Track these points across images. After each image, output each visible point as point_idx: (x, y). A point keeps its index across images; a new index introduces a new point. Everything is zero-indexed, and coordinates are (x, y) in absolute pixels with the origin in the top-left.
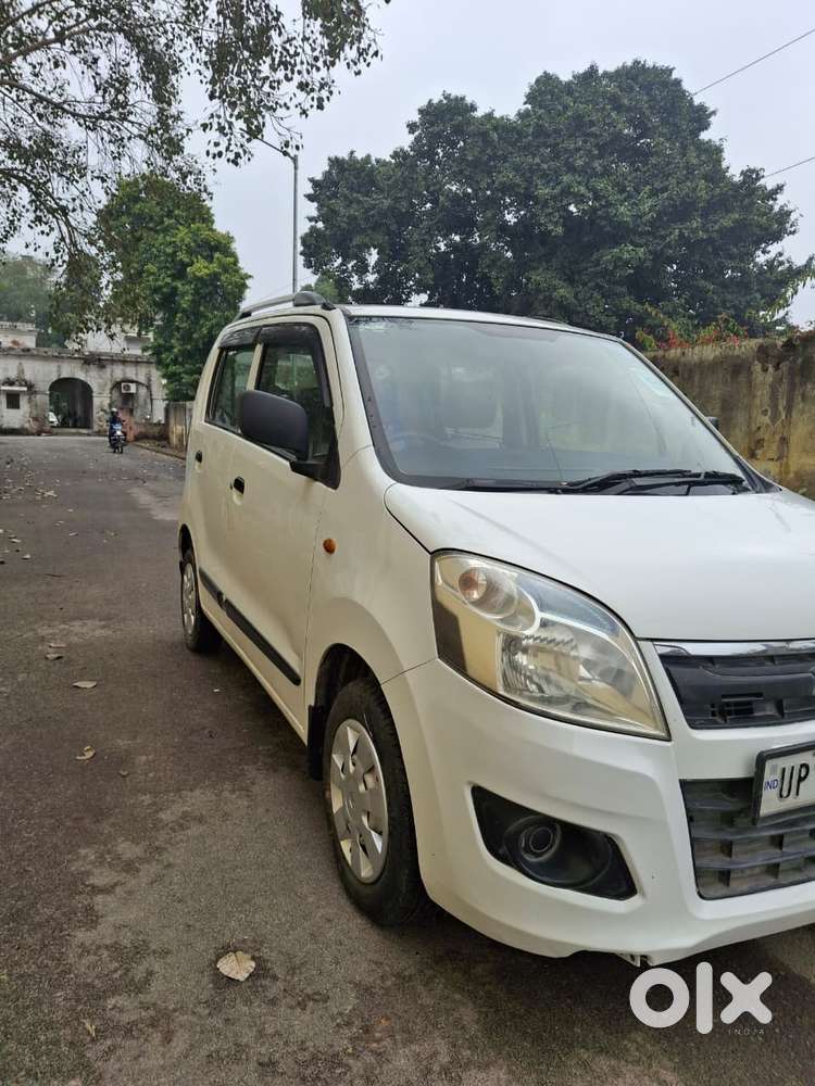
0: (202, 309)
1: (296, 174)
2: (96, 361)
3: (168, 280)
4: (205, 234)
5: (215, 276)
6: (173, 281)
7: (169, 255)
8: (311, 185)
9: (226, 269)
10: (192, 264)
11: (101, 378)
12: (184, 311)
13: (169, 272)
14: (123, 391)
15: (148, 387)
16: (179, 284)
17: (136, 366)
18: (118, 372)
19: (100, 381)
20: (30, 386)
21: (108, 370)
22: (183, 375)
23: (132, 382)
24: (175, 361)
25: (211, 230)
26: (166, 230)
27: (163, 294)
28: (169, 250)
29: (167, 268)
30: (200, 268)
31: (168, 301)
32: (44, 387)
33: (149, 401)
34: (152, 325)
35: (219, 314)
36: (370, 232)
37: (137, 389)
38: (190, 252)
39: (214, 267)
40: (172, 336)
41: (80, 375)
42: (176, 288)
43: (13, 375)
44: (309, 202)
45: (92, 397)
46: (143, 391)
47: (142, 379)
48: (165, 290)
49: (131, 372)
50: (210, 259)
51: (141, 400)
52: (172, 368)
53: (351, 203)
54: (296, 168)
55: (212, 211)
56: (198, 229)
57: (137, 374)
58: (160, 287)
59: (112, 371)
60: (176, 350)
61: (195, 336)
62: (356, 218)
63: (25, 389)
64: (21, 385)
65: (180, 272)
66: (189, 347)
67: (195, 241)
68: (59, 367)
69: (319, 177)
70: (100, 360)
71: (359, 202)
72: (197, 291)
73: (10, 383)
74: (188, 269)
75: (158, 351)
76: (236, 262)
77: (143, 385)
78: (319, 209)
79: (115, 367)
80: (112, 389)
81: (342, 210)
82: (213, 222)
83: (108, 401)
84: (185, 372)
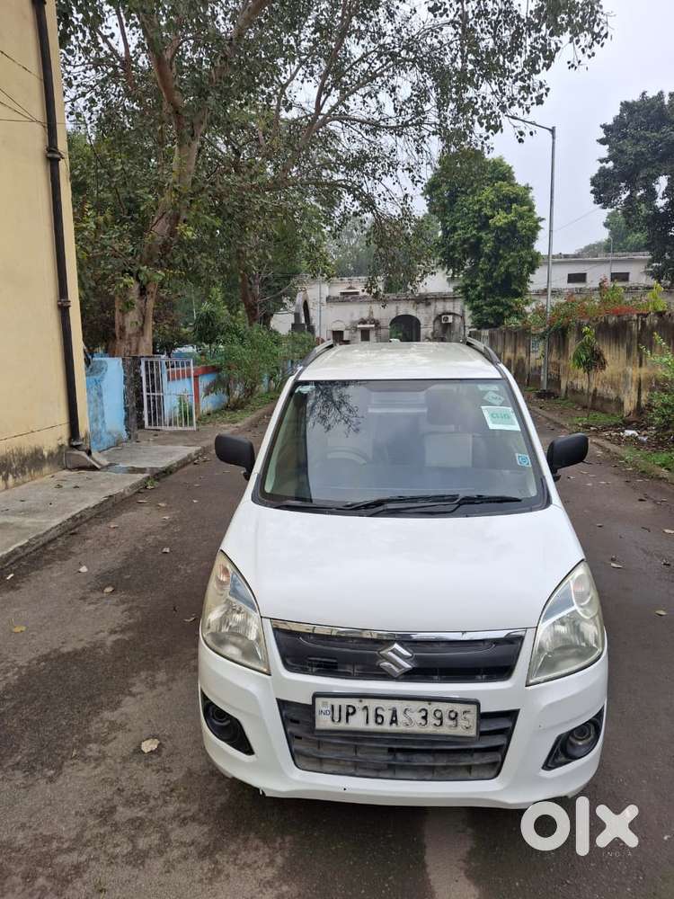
0: (501, 252)
1: (553, 143)
2: (425, 300)
3: (474, 232)
4: (506, 189)
5: (513, 223)
6: (478, 232)
7: (475, 212)
8: (602, 130)
9: (521, 217)
10: (492, 217)
11: (427, 313)
12: (487, 255)
13: (476, 226)
14: (443, 322)
15: (462, 317)
16: (483, 234)
17: (454, 301)
18: (440, 307)
19: (426, 315)
20: (377, 323)
21: (432, 307)
22: (484, 307)
23: (450, 314)
24: (479, 297)
25: (513, 185)
26: (473, 192)
27: (471, 244)
28: (476, 208)
29: (475, 222)
30: (501, 219)
31: (474, 249)
32: (386, 323)
33: (462, 328)
34: (463, 269)
35: (516, 254)
36: (657, 163)
37: (453, 319)
38: (494, 207)
39: (512, 217)
40: (477, 277)
41: (412, 312)
42: (481, 238)
43: (366, 316)
44: (602, 146)
45: (420, 328)
46: (458, 321)
47: (458, 311)
48: (472, 240)
49: (449, 306)
50: (508, 210)
51: (457, 328)
52: (476, 303)
53: (638, 141)
54: (554, 138)
55: (513, 170)
56: (501, 186)
57: (454, 307)
58: (469, 238)
59: (436, 307)
60: (479, 288)
61: (495, 274)
62: (643, 154)
63: (373, 326)
64: (371, 324)
65: (484, 224)
66: (490, 284)
67: (498, 197)
68: (397, 307)
69: (610, 122)
70: (427, 299)
71: (646, 139)
72: (497, 238)
73: (364, 322)
74: (490, 221)
75: (465, 290)
76: (531, 210)
77: (457, 315)
78: (609, 150)
79: (437, 303)
80: (434, 322)
81: (630, 149)
82: (513, 179)
83: (431, 330)
84: (486, 305)
